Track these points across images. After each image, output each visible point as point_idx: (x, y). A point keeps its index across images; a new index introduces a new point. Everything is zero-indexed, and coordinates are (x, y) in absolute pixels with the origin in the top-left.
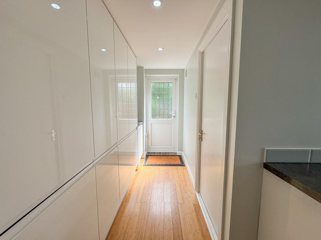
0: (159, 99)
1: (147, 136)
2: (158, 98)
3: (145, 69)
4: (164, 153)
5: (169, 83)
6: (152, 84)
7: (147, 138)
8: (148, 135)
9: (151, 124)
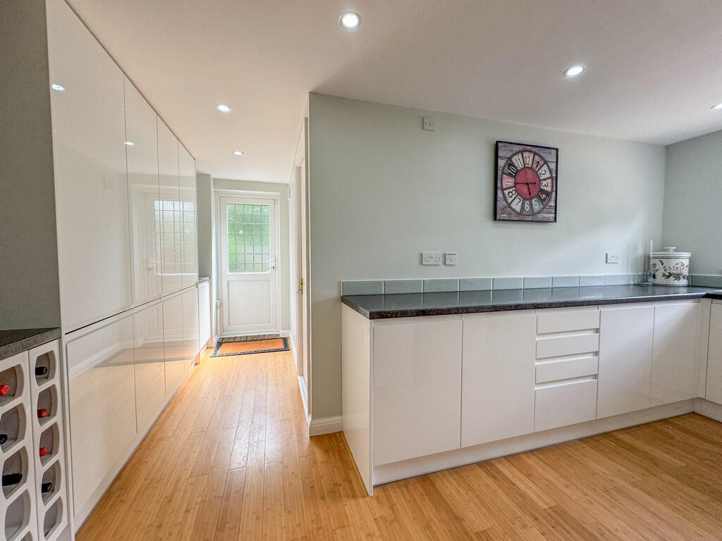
0: (244, 236)
1: (220, 306)
2: (241, 232)
3: (214, 179)
4: (255, 336)
5: (263, 207)
6: (228, 207)
7: (218, 310)
8: (221, 304)
9: (228, 282)
